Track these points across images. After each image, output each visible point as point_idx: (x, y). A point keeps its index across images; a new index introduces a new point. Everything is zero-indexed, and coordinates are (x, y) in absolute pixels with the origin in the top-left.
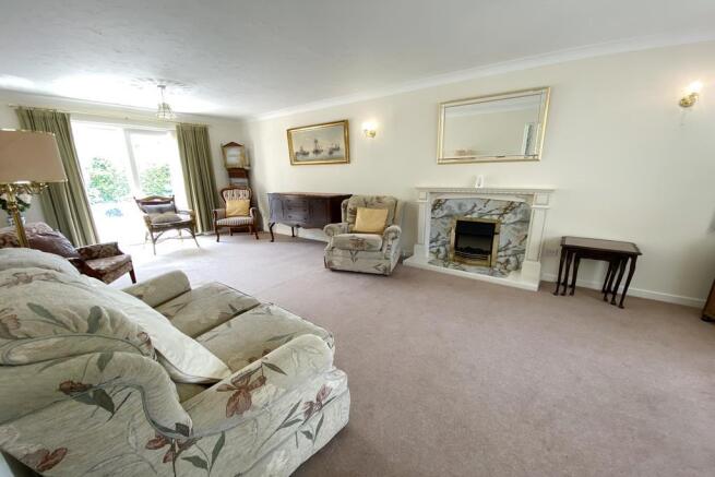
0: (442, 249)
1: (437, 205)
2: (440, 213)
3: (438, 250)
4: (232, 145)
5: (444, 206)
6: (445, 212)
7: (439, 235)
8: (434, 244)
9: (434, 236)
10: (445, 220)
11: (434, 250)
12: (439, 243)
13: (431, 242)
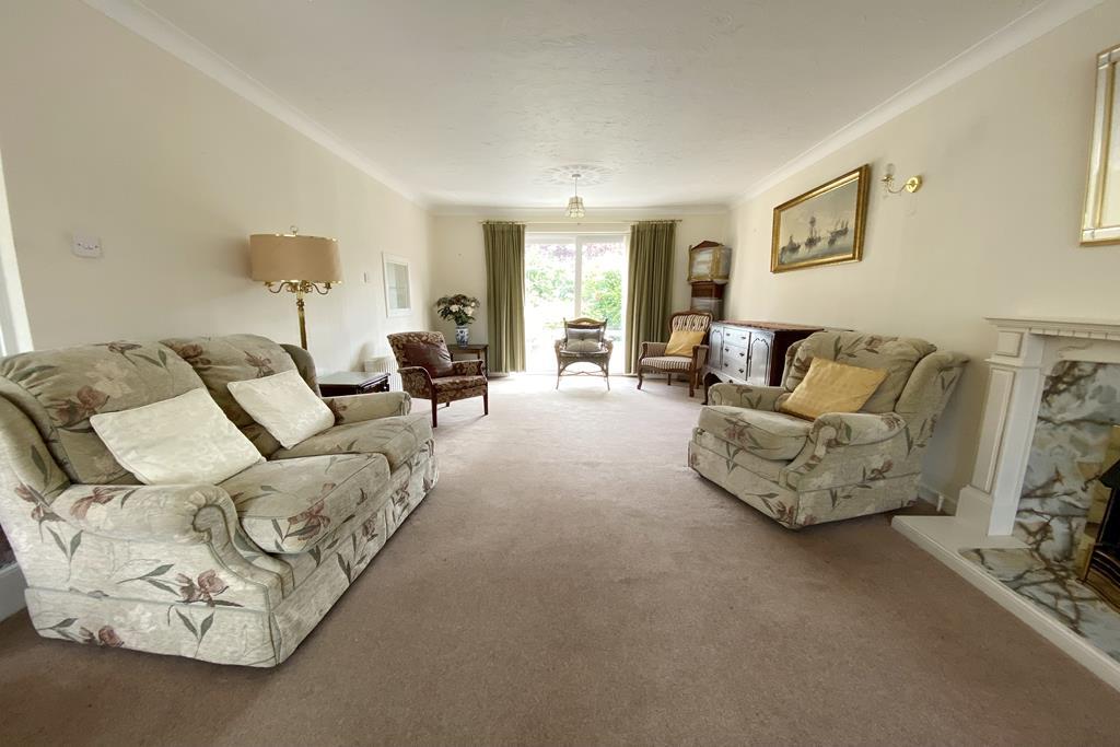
0: (1058, 528)
1: (1064, 379)
2: (1069, 406)
3: (1045, 530)
4: (706, 245)
5: (1091, 387)
6: (1091, 407)
7: (1057, 478)
8: (1033, 504)
9: (1040, 479)
10: (1085, 435)
11: (1033, 522)
12: (1053, 505)
13: (1026, 495)
